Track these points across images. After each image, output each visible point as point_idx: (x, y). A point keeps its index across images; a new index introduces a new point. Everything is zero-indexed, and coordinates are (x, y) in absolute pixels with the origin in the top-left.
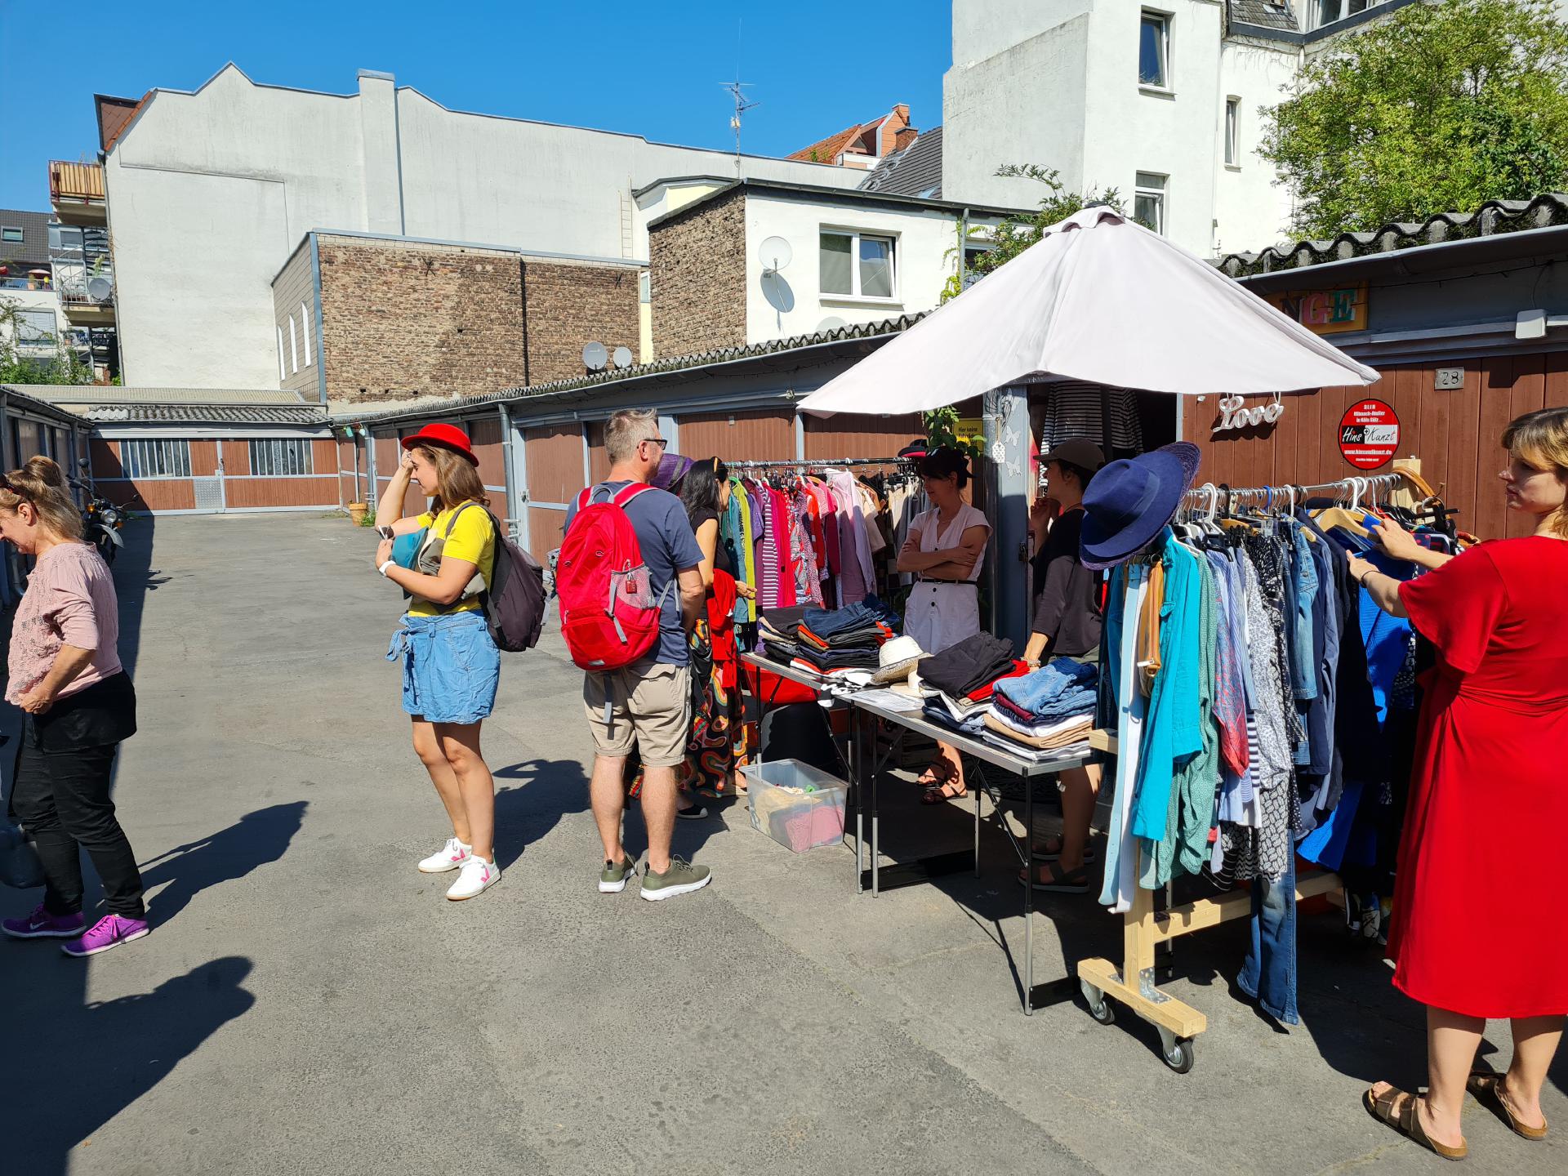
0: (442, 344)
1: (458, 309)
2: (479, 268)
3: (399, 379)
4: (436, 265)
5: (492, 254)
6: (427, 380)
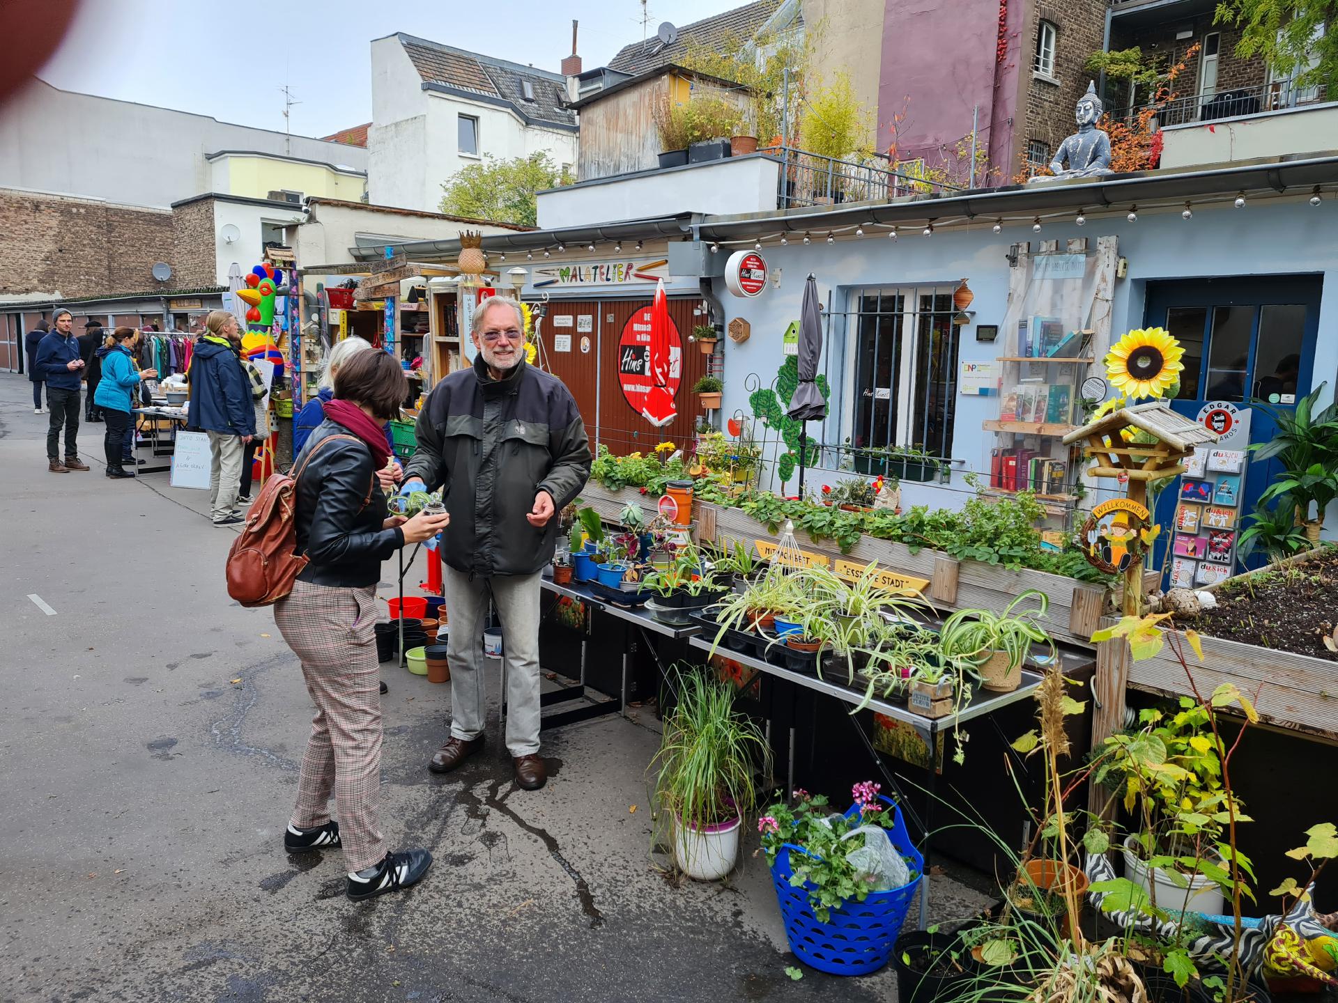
0: (47, 259)
1: (59, 237)
2: (74, 210)
3: (14, 280)
4: (42, 207)
5: (84, 202)
6: (35, 282)
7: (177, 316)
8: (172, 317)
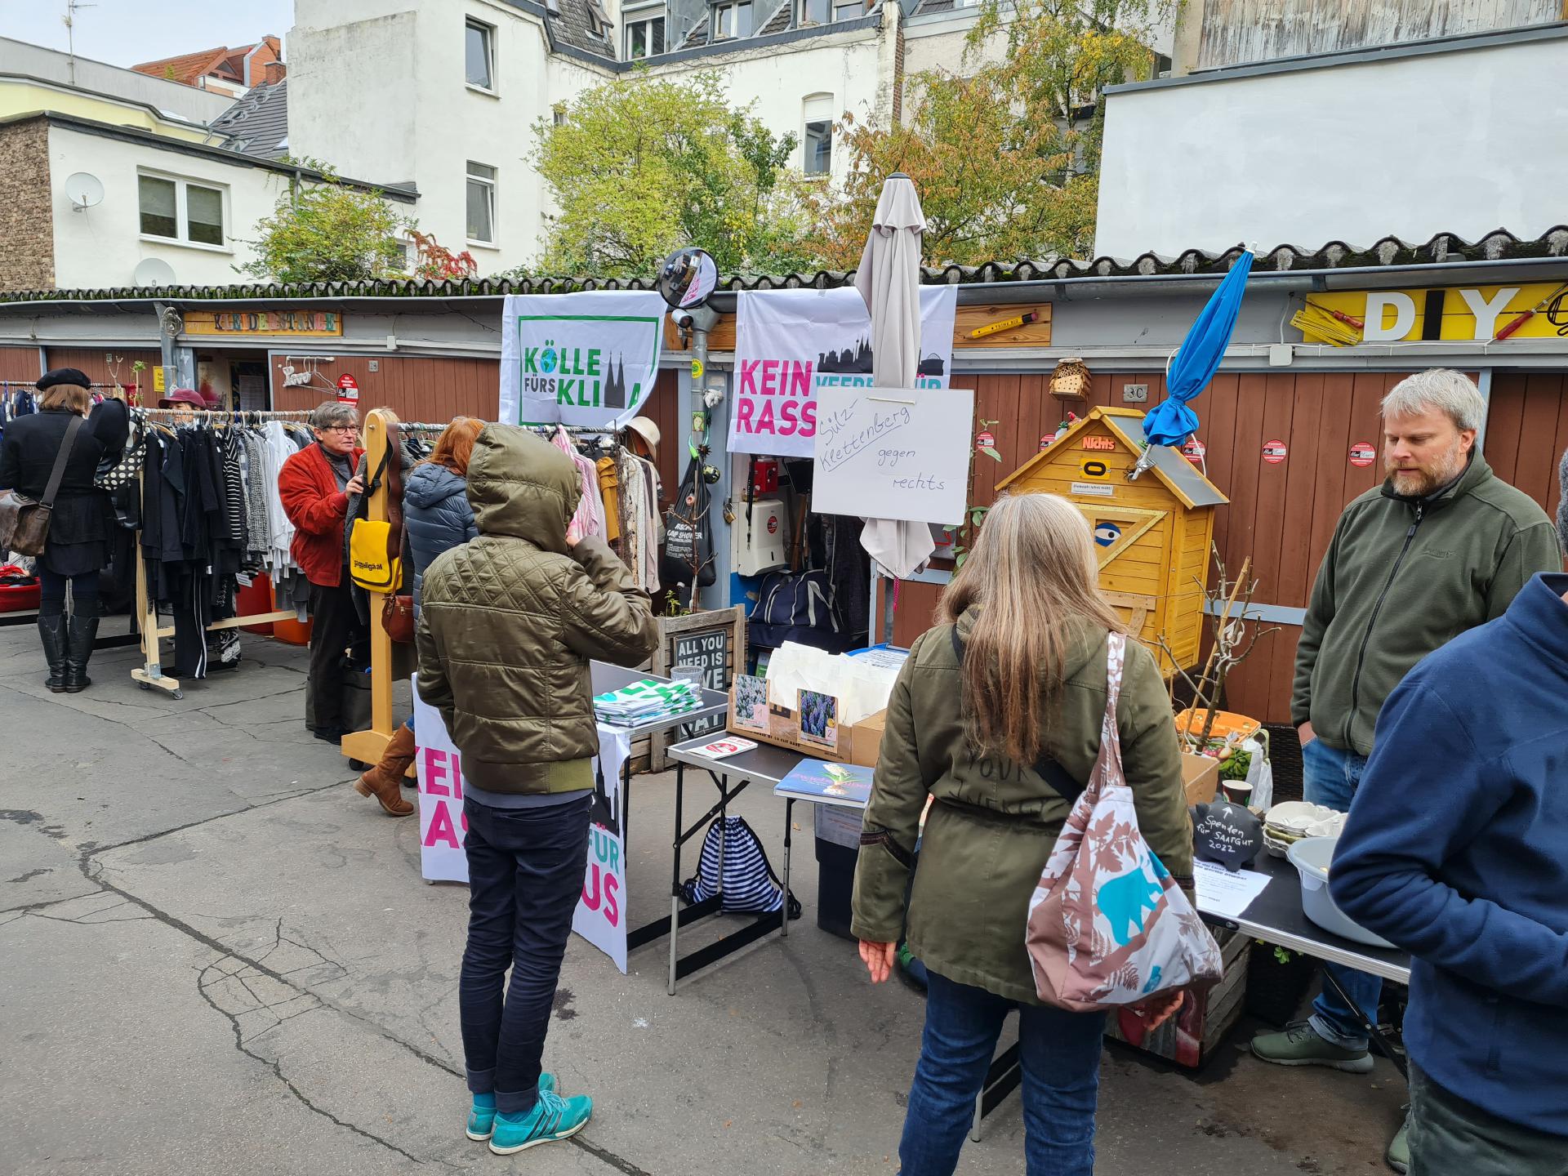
7: (203, 356)
8: (187, 358)
